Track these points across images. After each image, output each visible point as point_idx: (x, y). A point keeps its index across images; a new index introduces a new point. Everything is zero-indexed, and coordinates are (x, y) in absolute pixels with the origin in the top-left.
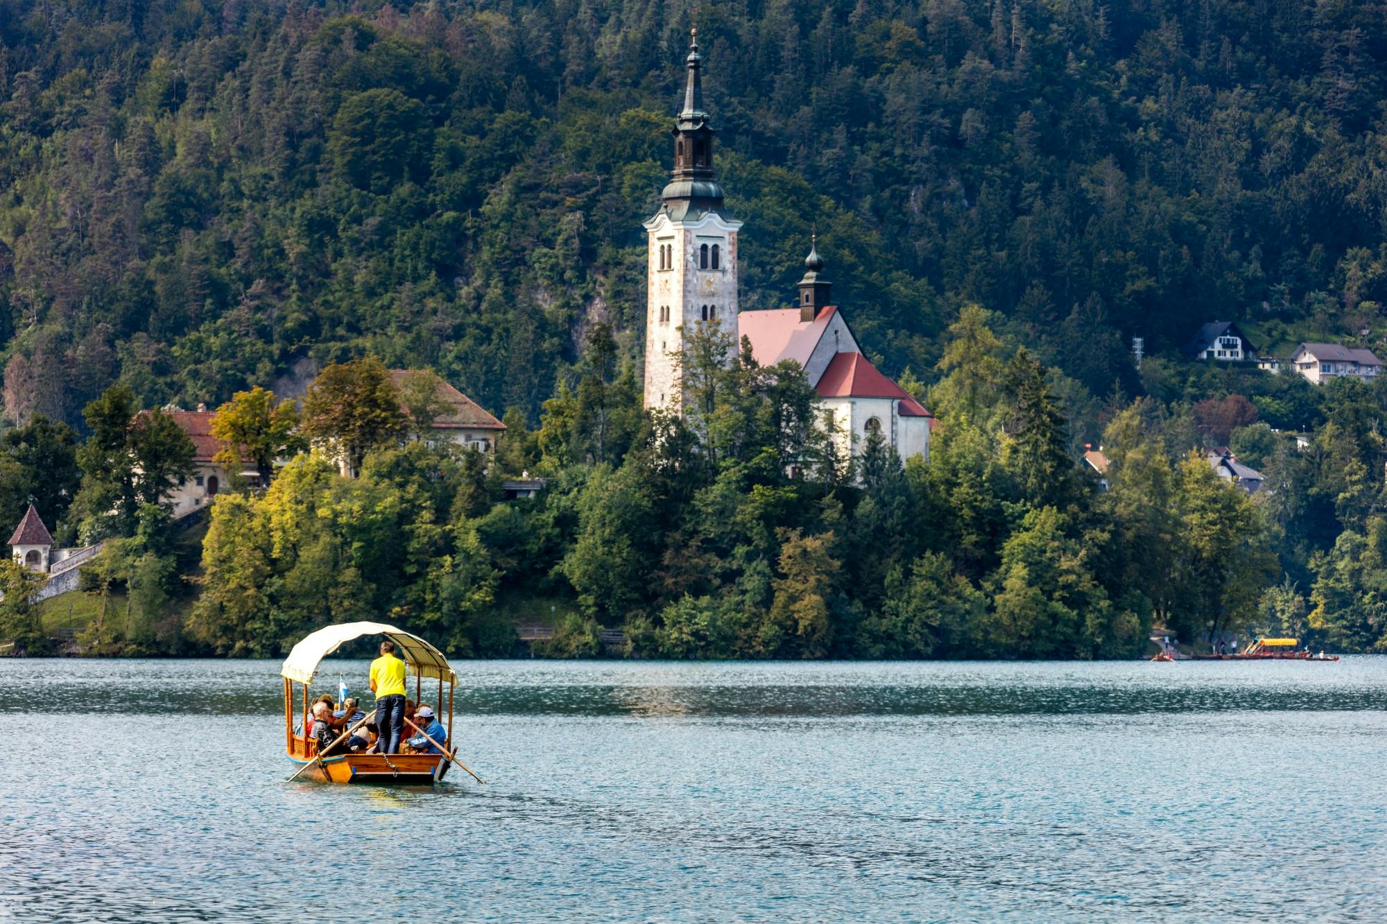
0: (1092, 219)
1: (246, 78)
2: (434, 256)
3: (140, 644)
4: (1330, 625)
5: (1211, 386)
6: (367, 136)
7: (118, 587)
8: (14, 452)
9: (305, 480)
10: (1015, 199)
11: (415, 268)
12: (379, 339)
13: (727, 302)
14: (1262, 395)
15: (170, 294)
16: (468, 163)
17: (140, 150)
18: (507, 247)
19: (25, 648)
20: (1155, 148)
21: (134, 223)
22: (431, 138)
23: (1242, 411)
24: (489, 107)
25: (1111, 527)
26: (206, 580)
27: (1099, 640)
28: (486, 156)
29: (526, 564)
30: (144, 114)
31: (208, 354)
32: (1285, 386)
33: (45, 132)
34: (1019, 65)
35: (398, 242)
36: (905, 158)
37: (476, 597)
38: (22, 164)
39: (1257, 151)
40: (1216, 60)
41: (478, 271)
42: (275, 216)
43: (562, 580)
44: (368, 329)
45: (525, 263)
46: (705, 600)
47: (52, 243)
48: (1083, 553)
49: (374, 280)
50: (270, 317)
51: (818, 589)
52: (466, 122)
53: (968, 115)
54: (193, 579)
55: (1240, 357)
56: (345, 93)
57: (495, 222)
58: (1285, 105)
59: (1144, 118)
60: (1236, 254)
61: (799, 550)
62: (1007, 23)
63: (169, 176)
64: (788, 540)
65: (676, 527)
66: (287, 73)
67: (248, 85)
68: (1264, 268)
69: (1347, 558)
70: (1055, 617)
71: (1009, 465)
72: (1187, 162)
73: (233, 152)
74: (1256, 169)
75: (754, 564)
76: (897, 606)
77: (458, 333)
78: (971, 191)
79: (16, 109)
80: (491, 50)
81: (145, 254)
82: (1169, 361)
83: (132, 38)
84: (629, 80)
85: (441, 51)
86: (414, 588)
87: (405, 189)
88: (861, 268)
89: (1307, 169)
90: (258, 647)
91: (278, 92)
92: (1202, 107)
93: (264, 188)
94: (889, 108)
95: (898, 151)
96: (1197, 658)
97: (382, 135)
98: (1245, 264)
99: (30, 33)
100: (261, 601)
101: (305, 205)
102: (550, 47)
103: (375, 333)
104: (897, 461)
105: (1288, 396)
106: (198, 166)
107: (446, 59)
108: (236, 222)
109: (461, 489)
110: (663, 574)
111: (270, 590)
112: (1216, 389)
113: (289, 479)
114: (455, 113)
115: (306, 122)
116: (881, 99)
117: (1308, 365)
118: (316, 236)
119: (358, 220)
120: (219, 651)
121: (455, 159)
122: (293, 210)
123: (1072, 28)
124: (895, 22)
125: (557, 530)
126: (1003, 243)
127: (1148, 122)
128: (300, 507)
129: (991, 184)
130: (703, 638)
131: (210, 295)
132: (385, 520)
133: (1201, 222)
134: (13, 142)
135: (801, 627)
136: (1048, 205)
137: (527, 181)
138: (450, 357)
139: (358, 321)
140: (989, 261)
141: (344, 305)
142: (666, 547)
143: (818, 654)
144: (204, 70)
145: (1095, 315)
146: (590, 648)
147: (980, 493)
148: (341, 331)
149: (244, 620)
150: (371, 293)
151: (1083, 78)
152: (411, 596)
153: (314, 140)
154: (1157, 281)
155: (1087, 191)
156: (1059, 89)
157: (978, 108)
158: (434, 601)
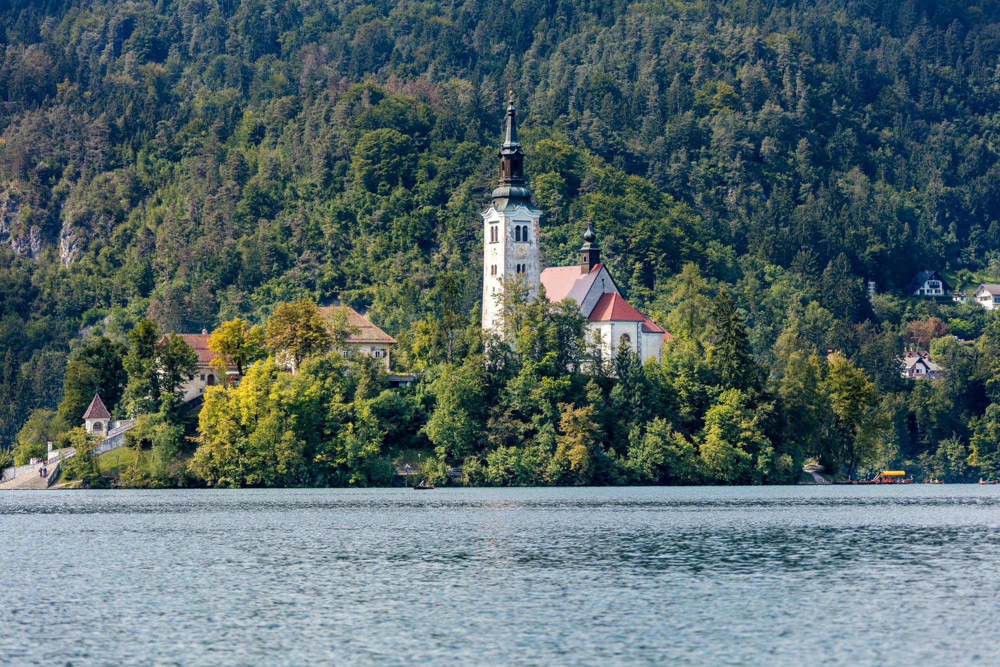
0: (845, 206)
1: (302, 122)
2: (416, 234)
3: (160, 480)
4: (982, 463)
5: (921, 311)
6: (375, 159)
7: (146, 445)
8: (90, 360)
9: (262, 376)
10: (796, 194)
11: (405, 243)
12: (381, 287)
13: (533, 262)
14: (954, 317)
15: (251, 261)
16: (439, 175)
17: (235, 169)
18: (464, 228)
19: (89, 483)
20: (890, 162)
21: (230, 215)
22: (416, 159)
23: (938, 328)
24: (454, 140)
25: (774, 402)
26: (200, 439)
27: (766, 472)
28: (450, 170)
29: (402, 427)
30: (239, 146)
31: (274, 299)
32: (970, 312)
33: (177, 159)
34: (800, 109)
35: (394, 226)
36: (725, 169)
37: (369, 448)
38: (161, 179)
39: (956, 160)
40: (931, 104)
41: (445, 243)
42: (317, 210)
43: (425, 437)
44: (375, 281)
45: (475, 239)
46: (513, 449)
47: (179, 229)
48: (756, 418)
49: (379, 250)
50: (313, 275)
51: (585, 441)
52: (440, 149)
53: (766, 140)
54: (192, 439)
55: (942, 293)
56: (362, 131)
57: (456, 213)
58: (976, 132)
59: (882, 141)
60: (940, 227)
61: (571, 417)
62: (793, 81)
63: (252, 186)
64: (565, 411)
65: (496, 403)
66: (327, 119)
67: (302, 127)
68: (958, 236)
69: (993, 421)
70: (738, 459)
71: (712, 363)
72: (909, 169)
73: (294, 170)
74: (955, 173)
75: (545, 426)
76: (637, 453)
77: (431, 284)
78: (767, 189)
79: (158, 144)
80: (458, 104)
81: (237, 235)
82: (894, 296)
83: (242, 98)
84: (546, 121)
85: (425, 104)
86: (330, 443)
87: (399, 192)
88: (687, 239)
89: (987, 173)
90: (233, 481)
91: (321, 131)
92: (921, 134)
93: (312, 193)
94: (715, 137)
95: (720, 165)
96: (835, 483)
97: (385, 158)
98: (946, 234)
99: (176, 96)
100: (234, 452)
101: (337, 203)
102: (496, 101)
103: (379, 284)
104: (639, 362)
105: (972, 318)
106: (271, 179)
107: (427, 109)
108: (293, 214)
109: (361, 381)
110: (486, 433)
111: (239, 445)
112: (924, 314)
113: (252, 376)
114: (433, 144)
115: (338, 150)
116: (710, 131)
117: (986, 298)
118: (343, 222)
119: (369, 212)
120: (209, 484)
121: (432, 172)
122: (329, 206)
123: (837, 85)
124: (719, 82)
125: (423, 406)
126: (786, 222)
127: (885, 144)
128: (259, 393)
129: (780, 184)
130: (512, 473)
131: (276, 261)
132: (311, 401)
133: (918, 207)
134: (156, 165)
135: (573, 465)
136: (816, 198)
137: (477, 186)
138: (426, 299)
139: (369, 276)
140: (777, 234)
141: (361, 267)
142: (490, 416)
143: (584, 482)
144: (276, 118)
145: (843, 268)
146: (442, 480)
147: (692, 381)
148: (358, 283)
149: (222, 465)
150: (377, 258)
151: (843, 116)
152: (327, 448)
153: (343, 161)
154: (887, 246)
155: (843, 189)
156: (827, 123)
157: (772, 136)
158: (342, 451)
